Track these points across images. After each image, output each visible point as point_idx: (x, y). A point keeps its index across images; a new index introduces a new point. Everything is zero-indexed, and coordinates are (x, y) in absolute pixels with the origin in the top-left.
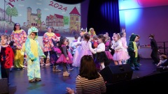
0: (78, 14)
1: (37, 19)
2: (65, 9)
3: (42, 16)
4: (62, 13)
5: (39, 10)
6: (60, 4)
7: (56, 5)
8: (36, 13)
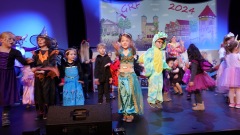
0: (212, 15)
1: (153, 29)
2: (192, 11)
3: (159, 24)
4: (188, 17)
5: (155, 17)
6: (183, 5)
7: (179, 8)
8: (151, 21)
